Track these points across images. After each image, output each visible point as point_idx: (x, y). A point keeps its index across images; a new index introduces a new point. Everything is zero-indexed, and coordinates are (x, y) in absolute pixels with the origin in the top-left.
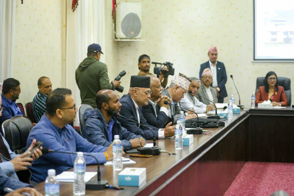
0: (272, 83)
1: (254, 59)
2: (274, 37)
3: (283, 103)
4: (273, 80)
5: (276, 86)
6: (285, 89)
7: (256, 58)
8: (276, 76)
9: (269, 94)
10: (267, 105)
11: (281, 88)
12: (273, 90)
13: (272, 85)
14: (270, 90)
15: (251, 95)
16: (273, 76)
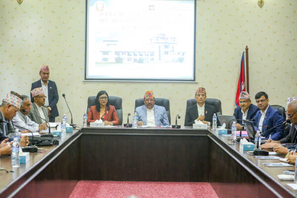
0: (104, 102)
1: (86, 79)
2: (105, 56)
3: (114, 122)
4: (104, 99)
5: (107, 105)
6: (117, 109)
7: (87, 78)
8: (107, 95)
9: (100, 113)
10: (99, 124)
11: (112, 107)
12: (104, 109)
13: (104, 104)
14: (101, 110)
15: (83, 114)
16: (104, 95)
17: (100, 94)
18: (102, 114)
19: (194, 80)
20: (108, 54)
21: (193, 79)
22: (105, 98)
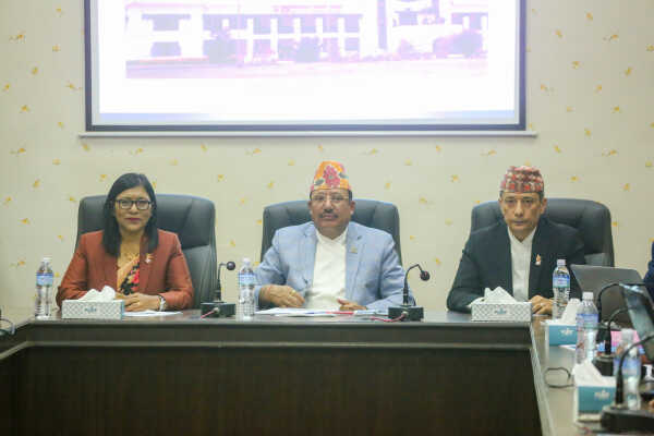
0: (133, 220)
1: (89, 127)
4: (134, 208)
5: (150, 230)
7: (95, 122)
9: (120, 263)
11: (169, 238)
12: (137, 247)
13: (133, 227)
14: (123, 248)
15: (36, 270)
16: (137, 192)
17: (121, 185)
18: (126, 265)
19: (522, 126)
20: (176, 28)
21: (516, 121)
22: (140, 201)
